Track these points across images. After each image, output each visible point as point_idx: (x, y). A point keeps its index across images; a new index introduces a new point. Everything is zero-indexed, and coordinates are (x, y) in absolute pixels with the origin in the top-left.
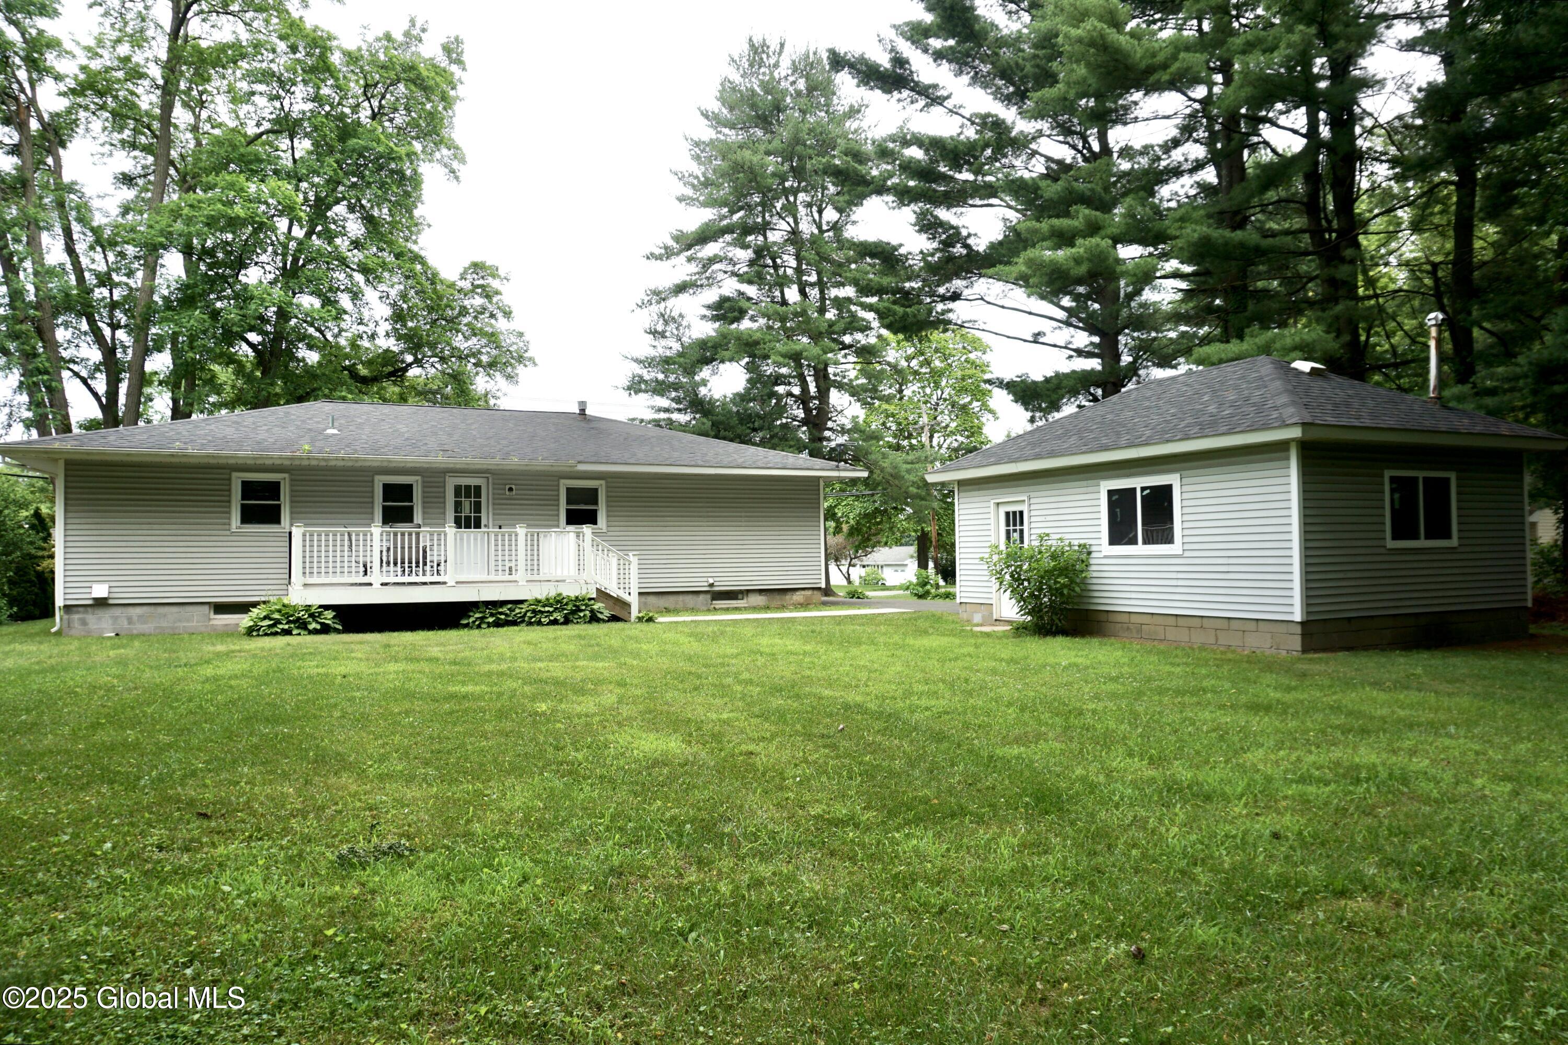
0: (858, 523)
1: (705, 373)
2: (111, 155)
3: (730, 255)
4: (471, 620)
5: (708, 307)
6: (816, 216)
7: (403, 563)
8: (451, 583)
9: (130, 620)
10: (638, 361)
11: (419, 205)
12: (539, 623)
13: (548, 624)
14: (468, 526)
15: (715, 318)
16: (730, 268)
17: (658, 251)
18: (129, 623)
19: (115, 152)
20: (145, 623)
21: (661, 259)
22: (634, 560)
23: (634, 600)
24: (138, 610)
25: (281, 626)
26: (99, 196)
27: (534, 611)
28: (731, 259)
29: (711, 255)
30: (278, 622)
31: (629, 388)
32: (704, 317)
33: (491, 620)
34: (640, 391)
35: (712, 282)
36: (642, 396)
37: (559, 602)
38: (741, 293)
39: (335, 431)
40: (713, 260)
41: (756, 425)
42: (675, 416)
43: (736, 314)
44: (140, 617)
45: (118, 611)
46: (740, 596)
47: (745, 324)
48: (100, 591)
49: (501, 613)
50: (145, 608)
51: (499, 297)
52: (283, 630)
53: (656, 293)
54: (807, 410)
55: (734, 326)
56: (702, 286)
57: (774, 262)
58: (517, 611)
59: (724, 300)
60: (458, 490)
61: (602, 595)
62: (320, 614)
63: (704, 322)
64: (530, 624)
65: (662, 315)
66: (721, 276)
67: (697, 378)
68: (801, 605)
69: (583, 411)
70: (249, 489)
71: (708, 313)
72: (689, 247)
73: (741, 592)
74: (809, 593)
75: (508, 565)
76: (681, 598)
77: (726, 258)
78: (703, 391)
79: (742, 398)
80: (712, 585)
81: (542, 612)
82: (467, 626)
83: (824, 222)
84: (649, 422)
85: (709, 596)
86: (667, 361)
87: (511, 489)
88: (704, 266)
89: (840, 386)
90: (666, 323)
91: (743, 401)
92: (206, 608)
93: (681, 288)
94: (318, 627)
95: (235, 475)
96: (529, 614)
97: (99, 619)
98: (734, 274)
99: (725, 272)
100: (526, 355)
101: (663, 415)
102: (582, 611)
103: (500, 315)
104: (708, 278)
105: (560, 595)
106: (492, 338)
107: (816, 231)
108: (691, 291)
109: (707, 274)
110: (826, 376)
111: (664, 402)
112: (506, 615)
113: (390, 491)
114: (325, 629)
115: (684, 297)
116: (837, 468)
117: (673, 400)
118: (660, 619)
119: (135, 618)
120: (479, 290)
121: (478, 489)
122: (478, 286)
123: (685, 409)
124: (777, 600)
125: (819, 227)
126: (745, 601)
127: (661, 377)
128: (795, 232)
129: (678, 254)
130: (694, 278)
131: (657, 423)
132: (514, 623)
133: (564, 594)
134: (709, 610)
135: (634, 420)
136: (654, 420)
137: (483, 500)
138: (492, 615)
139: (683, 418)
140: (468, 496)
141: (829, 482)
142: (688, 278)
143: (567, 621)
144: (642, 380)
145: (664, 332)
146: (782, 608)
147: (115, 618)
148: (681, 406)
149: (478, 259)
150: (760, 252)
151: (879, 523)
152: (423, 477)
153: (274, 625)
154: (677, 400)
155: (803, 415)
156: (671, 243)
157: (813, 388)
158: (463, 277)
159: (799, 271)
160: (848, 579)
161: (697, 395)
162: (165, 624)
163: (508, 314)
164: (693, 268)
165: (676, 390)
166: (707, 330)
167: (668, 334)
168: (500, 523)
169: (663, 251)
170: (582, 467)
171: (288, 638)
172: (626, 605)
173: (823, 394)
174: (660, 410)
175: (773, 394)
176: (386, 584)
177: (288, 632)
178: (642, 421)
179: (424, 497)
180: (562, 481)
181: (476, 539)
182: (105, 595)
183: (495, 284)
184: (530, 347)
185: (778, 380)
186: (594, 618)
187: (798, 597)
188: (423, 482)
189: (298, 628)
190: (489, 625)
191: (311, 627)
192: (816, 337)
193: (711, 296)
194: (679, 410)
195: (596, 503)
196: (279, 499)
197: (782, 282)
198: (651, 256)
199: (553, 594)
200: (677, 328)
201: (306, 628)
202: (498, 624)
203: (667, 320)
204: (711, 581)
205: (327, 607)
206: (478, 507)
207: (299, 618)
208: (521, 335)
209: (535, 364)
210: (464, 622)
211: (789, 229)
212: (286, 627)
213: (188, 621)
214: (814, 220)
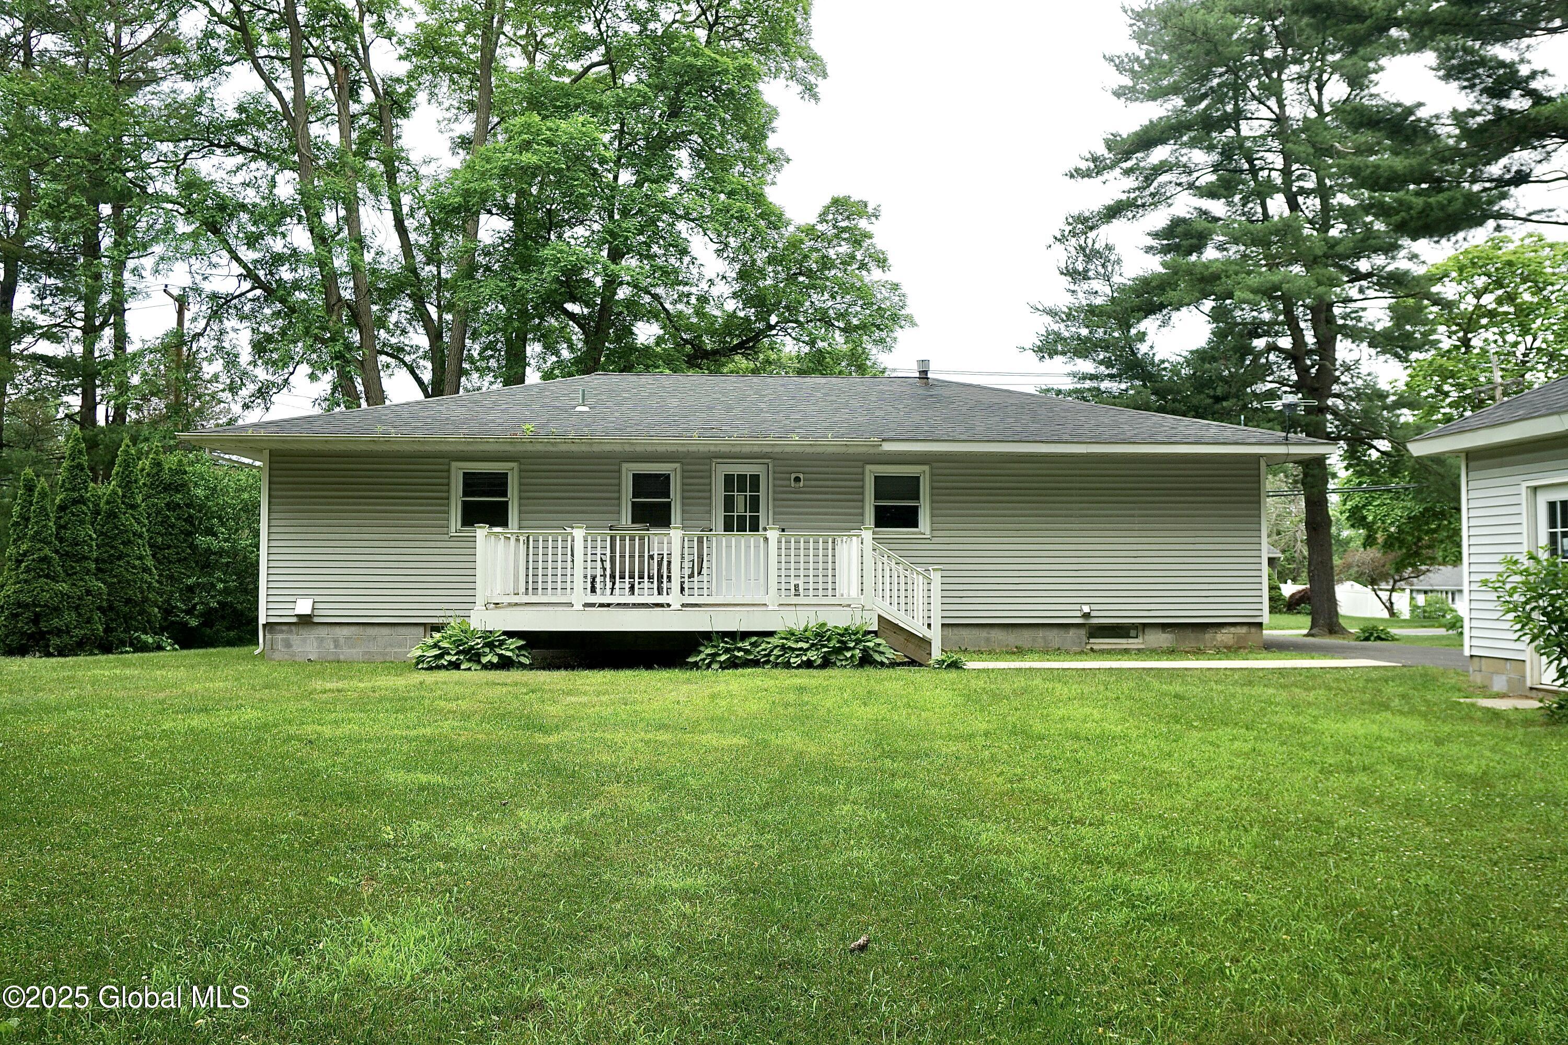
0: (1400, 530)
1: (1149, 325)
2: (457, 119)
3: (1184, 159)
4: (702, 656)
5: (1156, 235)
6: (1314, 94)
7: (632, 577)
8: (676, 605)
9: (336, 642)
10: (1052, 313)
11: (769, 134)
12: (788, 665)
13: (799, 667)
14: (742, 529)
15: (1165, 250)
16: (1184, 179)
17: (1084, 165)
18: (336, 647)
19: (461, 117)
20: (353, 646)
21: (1089, 176)
22: (936, 577)
23: (935, 636)
24: (346, 631)
25: (448, 658)
26: (425, 162)
27: (783, 647)
28: (1185, 166)
29: (1156, 162)
30: (446, 652)
31: (1040, 350)
32: (1149, 249)
33: (723, 658)
34: (1056, 353)
35: (1159, 199)
36: (1059, 359)
37: (820, 636)
38: (1203, 213)
39: (586, 409)
40: (1162, 168)
41: (1219, 392)
42: (1105, 385)
43: (1194, 241)
44: (347, 638)
45: (323, 632)
46: (1133, 633)
47: (1210, 253)
48: (304, 607)
49: (740, 649)
50: (353, 628)
51: (869, 241)
52: (450, 662)
53: (1081, 219)
54: (1302, 371)
55: (1194, 257)
56: (1143, 205)
57: (1250, 161)
58: (763, 646)
59: (1177, 222)
60: (729, 479)
61: (887, 626)
62: (502, 643)
63: (1150, 256)
64: (776, 665)
65: (1083, 249)
66: (1171, 190)
67: (1133, 331)
68: (1229, 648)
69: (924, 374)
70: (472, 483)
71: (1155, 243)
72: (1127, 155)
73: (1135, 626)
74: (1243, 630)
75: (793, 581)
76: (1041, 633)
77: (1177, 165)
78: (1143, 349)
79: (1201, 357)
80: (1087, 616)
81: (793, 650)
82: (696, 665)
83: (1325, 99)
84: (1070, 393)
85: (1083, 632)
86: (1092, 310)
87: (797, 479)
88: (1147, 178)
89: (1355, 334)
90: (1089, 258)
91: (1203, 360)
92: (421, 630)
93: (1113, 212)
94: (495, 660)
95: (454, 465)
96: (775, 652)
97: (304, 641)
98: (1191, 186)
99: (1180, 184)
100: (903, 312)
101: (1088, 384)
102: (849, 649)
103: (872, 265)
104: (1153, 195)
105: (824, 625)
106: (863, 294)
107: (1312, 114)
108: (1130, 215)
109: (1152, 189)
110: (1330, 319)
111: (1086, 366)
112: (747, 652)
113: (643, 484)
114: (505, 664)
115: (1118, 224)
116: (1286, 442)
117: (1101, 363)
118: (971, 665)
119: (342, 641)
120: (846, 235)
121: (755, 479)
122: (844, 230)
123: (1120, 375)
124: (1191, 641)
125: (1319, 108)
126: (1140, 640)
127: (1084, 332)
128: (1280, 120)
129: (1111, 167)
130: (1132, 195)
131: (1078, 394)
132: (756, 663)
133: (830, 625)
134: (1082, 652)
135: (1048, 390)
136: (1076, 391)
137: (762, 494)
138: (727, 651)
139: (1114, 387)
140: (742, 489)
141: (1275, 463)
142: (1124, 197)
143: (826, 663)
144: (1059, 337)
145: (1086, 271)
146: (1198, 653)
147: (321, 640)
148: (1114, 371)
149: (841, 193)
150: (1227, 153)
151: (1435, 531)
152: (682, 464)
153: (440, 656)
154: (1107, 363)
155: (1295, 378)
156: (1101, 150)
157: (1310, 338)
158: (823, 218)
159: (1286, 172)
160: (1390, 608)
161: (1134, 353)
162: (374, 649)
163: (882, 262)
164: (1131, 182)
165: (1106, 349)
166: (1154, 265)
167: (1091, 274)
168: (784, 525)
169: (1092, 166)
170: (888, 447)
171: (455, 674)
172: (925, 643)
173: (1326, 346)
174: (1084, 377)
175: (1250, 350)
176: (592, 605)
177: (456, 666)
178: (1059, 392)
179: (683, 491)
180: (868, 467)
181: (748, 547)
182: (309, 612)
183: (863, 224)
184: (908, 302)
185: (1256, 329)
186: (866, 660)
187: (1224, 636)
188: (683, 471)
189: (469, 660)
190: (724, 666)
191: (484, 660)
192: (1311, 262)
193: (1159, 219)
194: (1112, 377)
195: (917, 498)
196: (506, 496)
197: (1263, 192)
198: (1077, 173)
199: (812, 624)
200: (1103, 266)
201: (479, 662)
202: (733, 664)
203: (1090, 255)
204: (1086, 609)
205: (510, 634)
206: (754, 504)
207: (472, 648)
208: (895, 287)
209: (913, 324)
210: (691, 660)
211: (1274, 117)
212: (454, 659)
213: (400, 646)
214: (1311, 101)
